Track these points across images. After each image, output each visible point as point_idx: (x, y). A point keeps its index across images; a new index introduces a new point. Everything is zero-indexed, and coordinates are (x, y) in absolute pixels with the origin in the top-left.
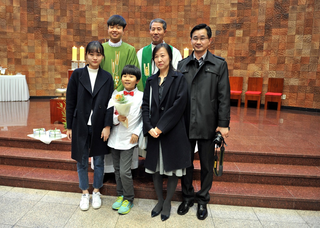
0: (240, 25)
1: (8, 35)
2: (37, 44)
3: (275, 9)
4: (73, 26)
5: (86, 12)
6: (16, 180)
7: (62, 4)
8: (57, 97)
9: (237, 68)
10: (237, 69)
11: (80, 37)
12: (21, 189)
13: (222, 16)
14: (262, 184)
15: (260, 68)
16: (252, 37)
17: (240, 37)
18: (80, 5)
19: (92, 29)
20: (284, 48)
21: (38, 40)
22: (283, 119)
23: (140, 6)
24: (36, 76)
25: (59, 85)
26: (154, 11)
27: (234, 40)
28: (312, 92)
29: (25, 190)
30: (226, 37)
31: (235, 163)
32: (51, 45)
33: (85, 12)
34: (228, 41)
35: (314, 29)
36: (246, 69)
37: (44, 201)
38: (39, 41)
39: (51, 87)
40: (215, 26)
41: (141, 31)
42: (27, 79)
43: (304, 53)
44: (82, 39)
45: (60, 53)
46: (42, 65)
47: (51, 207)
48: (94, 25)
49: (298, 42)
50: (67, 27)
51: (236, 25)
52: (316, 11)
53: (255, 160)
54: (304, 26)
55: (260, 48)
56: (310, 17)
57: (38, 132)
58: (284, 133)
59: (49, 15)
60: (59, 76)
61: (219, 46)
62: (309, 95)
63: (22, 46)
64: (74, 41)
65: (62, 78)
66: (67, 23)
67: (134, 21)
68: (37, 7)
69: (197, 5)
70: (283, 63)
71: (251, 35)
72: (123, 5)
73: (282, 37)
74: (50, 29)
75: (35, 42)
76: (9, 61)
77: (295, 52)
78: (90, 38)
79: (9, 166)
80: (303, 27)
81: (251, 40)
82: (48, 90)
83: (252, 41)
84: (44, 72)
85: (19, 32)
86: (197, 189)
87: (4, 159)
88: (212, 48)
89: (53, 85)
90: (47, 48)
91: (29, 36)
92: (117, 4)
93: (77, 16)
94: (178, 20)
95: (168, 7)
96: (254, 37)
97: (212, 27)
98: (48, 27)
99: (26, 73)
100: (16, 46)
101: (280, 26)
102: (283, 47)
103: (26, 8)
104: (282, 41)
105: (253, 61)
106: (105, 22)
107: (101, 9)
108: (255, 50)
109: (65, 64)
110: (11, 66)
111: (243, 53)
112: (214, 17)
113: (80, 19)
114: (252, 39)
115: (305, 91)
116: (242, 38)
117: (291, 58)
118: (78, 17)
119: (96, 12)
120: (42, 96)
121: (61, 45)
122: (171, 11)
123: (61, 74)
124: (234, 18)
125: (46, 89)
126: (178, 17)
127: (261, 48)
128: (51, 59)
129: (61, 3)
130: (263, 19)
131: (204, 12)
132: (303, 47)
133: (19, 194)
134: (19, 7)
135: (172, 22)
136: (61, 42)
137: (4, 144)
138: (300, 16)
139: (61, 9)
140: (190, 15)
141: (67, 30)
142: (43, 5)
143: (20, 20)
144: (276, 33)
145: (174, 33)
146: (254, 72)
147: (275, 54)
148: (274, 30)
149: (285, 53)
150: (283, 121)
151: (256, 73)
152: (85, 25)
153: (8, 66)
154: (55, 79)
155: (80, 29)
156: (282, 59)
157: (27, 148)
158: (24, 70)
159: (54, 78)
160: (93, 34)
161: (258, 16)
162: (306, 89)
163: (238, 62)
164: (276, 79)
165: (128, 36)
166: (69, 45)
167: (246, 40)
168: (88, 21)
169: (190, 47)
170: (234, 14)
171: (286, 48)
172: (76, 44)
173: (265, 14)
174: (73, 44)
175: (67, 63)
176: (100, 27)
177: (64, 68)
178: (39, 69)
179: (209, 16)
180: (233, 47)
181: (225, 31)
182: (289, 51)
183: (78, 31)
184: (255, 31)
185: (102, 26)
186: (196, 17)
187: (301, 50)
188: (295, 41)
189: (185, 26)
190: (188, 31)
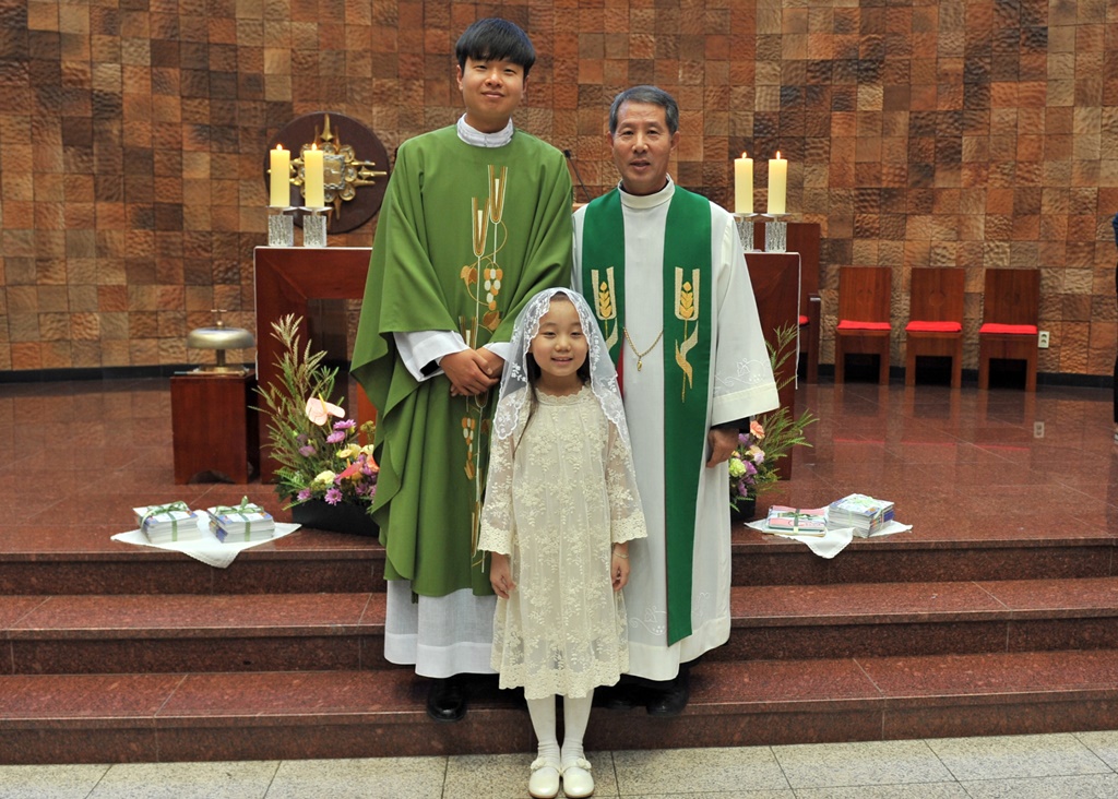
0: (873, 67)
2: (12, 134)
3: (998, 8)
4: (179, 55)
9: (868, 233)
10: (867, 237)
11: (210, 105)
13: (802, 29)
15: (953, 235)
16: (920, 112)
17: (874, 113)
19: (266, 72)
20: (1037, 155)
21: (14, 116)
22: (1042, 424)
24: (10, 280)
25: (118, 319)
27: (850, 125)
30: (821, 114)
32: (78, 139)
34: (830, 127)
36: (900, 236)
38: (19, 119)
39: (81, 328)
40: (779, 69)
43: (1108, 174)
44: (222, 113)
45: (122, 173)
46: (38, 230)
48: (273, 51)
49: (1084, 132)
50: (152, 58)
51: (856, 67)
54: (1105, 74)
55: (948, 156)
59: (69, 4)
60: (119, 279)
61: (794, 147)
64: (185, 119)
65: (132, 288)
66: (154, 43)
67: (451, 38)
70: (1034, 214)
71: (915, 105)
73: (1028, 113)
74: (74, 65)
77: (1074, 170)
78: (255, 108)
80: (1098, 78)
81: (914, 126)
82: (70, 341)
83: (918, 129)
84: (48, 260)
89: (90, 318)
90: (61, 151)
93: (195, 11)
94: (632, 42)
96: (924, 114)
97: (767, 73)
98: (65, 56)
101: (1017, 72)
102: (1033, 151)
104: (1029, 127)
105: (925, 205)
106: (322, 40)
108: (932, 164)
109: (144, 223)
111: (888, 174)
112: (774, 32)
113: (211, 25)
114: (919, 122)
116: (880, 117)
117: (1064, 194)
120: (38, 367)
121: (125, 141)
122: (602, 4)
123: (126, 269)
124: (849, 37)
125: (56, 337)
126: (628, 28)
127: (951, 156)
128: (81, 202)
130: (957, 43)
131: (733, 13)
132: (1101, 153)
135: (608, 50)
136: (125, 126)
138: (1086, 39)
140: (679, 23)
141: (152, 75)
144: (1004, 97)
146: (932, 248)
147: (1005, 177)
148: (997, 89)
149: (1040, 175)
150: (1042, 431)
151: (938, 251)
152: (232, 54)
154: (101, 291)
155: (213, 68)
156: (1032, 198)
159: (97, 286)
161: (938, 32)
163: (871, 210)
164: (1012, 271)
165: (424, 101)
166: (162, 140)
167: (895, 124)
168: (247, 36)
169: (683, 150)
170: (848, 24)
171: (1042, 157)
172: (196, 133)
173: (964, 27)
174: (181, 136)
175: (154, 216)
176: (301, 63)
177: (143, 239)
178: (26, 246)
179: (755, 28)
180: (848, 153)
181: (817, 90)
182: (1055, 165)
183: (203, 77)
184: (930, 92)
185: (310, 56)
186: (703, 33)
187: (1095, 161)
188: (1076, 131)
189: (661, 67)
190: (673, 88)
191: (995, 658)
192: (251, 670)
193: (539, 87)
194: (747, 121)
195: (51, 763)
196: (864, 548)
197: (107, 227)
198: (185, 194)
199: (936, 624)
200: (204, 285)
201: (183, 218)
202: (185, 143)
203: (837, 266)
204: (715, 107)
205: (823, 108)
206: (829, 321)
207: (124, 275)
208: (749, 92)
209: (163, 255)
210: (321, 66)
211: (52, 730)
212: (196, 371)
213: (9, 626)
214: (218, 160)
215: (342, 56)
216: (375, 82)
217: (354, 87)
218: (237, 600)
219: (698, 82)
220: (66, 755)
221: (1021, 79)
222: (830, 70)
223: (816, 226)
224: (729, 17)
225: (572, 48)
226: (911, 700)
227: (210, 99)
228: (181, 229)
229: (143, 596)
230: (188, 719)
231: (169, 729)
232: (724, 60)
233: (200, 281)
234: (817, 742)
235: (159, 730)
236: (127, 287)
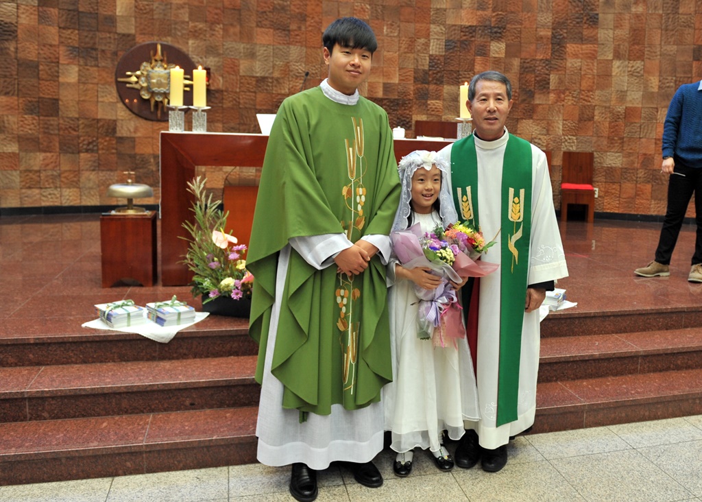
0: (499, 31)
11: (78, 34)
13: (458, 6)
15: (545, 131)
16: (526, 59)
17: (500, 58)
19: (117, 14)
20: (592, 87)
25: (12, 175)
27: (486, 65)
28: (649, 182)
30: (469, 57)
34: (474, 65)
35: (648, 49)
40: (444, 29)
41: (258, 29)
43: (631, 99)
44: (87, 40)
45: (16, 77)
48: (122, 1)
49: (618, 74)
51: (490, 31)
52: (650, 12)
54: (630, 42)
55: (542, 86)
56: (640, 25)
60: (13, 148)
61: (453, 77)
62: (642, 187)
64: (61, 43)
65: (22, 154)
70: (590, 120)
71: (523, 55)
73: (587, 62)
77: (613, 96)
78: (110, 38)
80: (626, 44)
81: (523, 67)
83: (525, 69)
88: (437, 80)
94: (356, 8)
96: (529, 60)
97: (437, 31)
101: (581, 39)
102: (591, 84)
104: (588, 71)
105: (529, 114)
108: (533, 90)
109: (32, 110)
112: (442, 7)
114: (525, 65)
115: (635, 178)
116: (503, 61)
117: (607, 109)
121: (19, 55)
123: (19, 141)
124: (486, 13)
127: (544, 85)
130: (548, 20)
132: (628, 87)
135: (341, 12)
136: (19, 45)
138: (620, 21)
141: (38, 12)
144: (574, 53)
146: (533, 139)
147: (574, 99)
148: (570, 47)
149: (593, 99)
151: (536, 141)
152: (94, 1)
155: (81, 10)
156: (589, 112)
160: (121, 28)
161: (537, 13)
162: (637, 174)
164: (578, 153)
165: (223, 38)
166: (45, 56)
167: (512, 66)
169: (386, 76)
170: (485, 5)
171: (595, 87)
172: (68, 52)
173: (552, 11)
174: (58, 53)
175: (39, 106)
176: (141, 9)
177: (31, 122)
179: (430, 4)
181: (467, 43)
182: (602, 93)
183: (74, 15)
184: (532, 48)
185: (147, 5)
186: (399, 5)
187: (624, 92)
188: (614, 74)
189: (373, 25)
190: (380, 37)
191: (634, 377)
192: (195, 409)
193: (296, 33)
194: (425, 59)
195: (70, 479)
196: (556, 317)
197: (5, 113)
198: (61, 92)
199: (602, 359)
200: (73, 153)
201: (59, 108)
202: (61, 58)
204: (406, 50)
205: (470, 54)
207: (17, 146)
208: (426, 43)
209: (45, 133)
210: (155, 12)
211: (71, 458)
212: (113, 213)
213: (25, 388)
214: (84, 71)
215: (169, 7)
216: (191, 24)
217: (176, 26)
218: (176, 363)
219: (396, 34)
220: (80, 473)
221: (584, 42)
225: (318, 9)
226: (600, 404)
227: (79, 30)
228: (57, 115)
229: (109, 364)
230: (167, 444)
231: (154, 451)
232: (411, 22)
233: (70, 150)
234: (549, 432)
235: (146, 452)
236: (18, 154)
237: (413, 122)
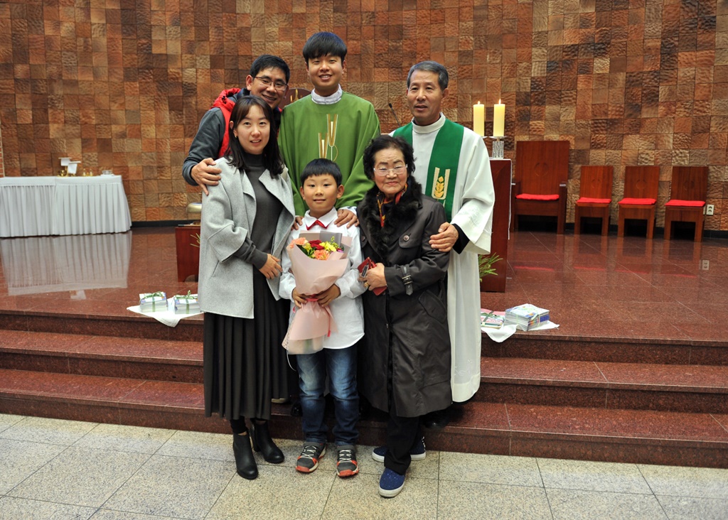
0: (603, 47)
1: (80, 86)
2: (145, 106)
3: (684, 6)
4: (224, 62)
5: (252, 29)
6: (103, 407)
7: (198, 13)
8: (191, 221)
9: (599, 146)
10: (599, 148)
12: (115, 427)
13: (560, 27)
14: (660, 411)
15: (653, 146)
16: (632, 73)
17: (604, 74)
18: (238, 14)
20: (708, 96)
21: (147, 97)
22: (708, 262)
23: (373, 13)
24: (145, 177)
25: (196, 196)
26: (404, 23)
27: (589, 82)
29: (123, 430)
30: (571, 76)
31: (595, 364)
32: (176, 107)
33: (250, 30)
34: (577, 84)
36: (620, 148)
37: (165, 454)
38: (149, 98)
39: (178, 200)
40: (546, 51)
41: (376, 69)
42: (126, 183)
46: (158, 152)
47: (181, 467)
50: (211, 64)
51: (593, 48)
53: (643, 355)
55: (650, 99)
57: (150, 300)
58: (711, 294)
59: (171, 40)
61: (555, 97)
63: (113, 110)
66: (212, 57)
67: (361, 45)
68: (143, 24)
69: (502, 5)
70: (704, 132)
71: (630, 69)
72: (334, 12)
73: (702, 70)
74: (174, 70)
75: (140, 102)
76: (86, 144)
79: (87, 376)
82: (173, 207)
83: (630, 83)
84: (163, 167)
85: (106, 79)
86: (508, 424)
87: (76, 361)
88: (539, 101)
89: (182, 196)
90: (168, 113)
91: (127, 88)
92: (320, 10)
93: (232, 39)
94: (461, 41)
95: (436, 11)
96: (635, 74)
97: (539, 54)
98: (169, 66)
99: (122, 171)
100: (101, 111)
101: (696, 45)
102: (705, 93)
103: (120, 26)
104: (703, 79)
105: (635, 128)
106: (294, 50)
107: (284, 22)
108: (640, 104)
110: (89, 156)
111: (612, 110)
112: (543, 30)
113: (239, 46)
114: (631, 79)
116: (607, 77)
117: (725, 119)
118: (234, 41)
119: (274, 30)
120: (158, 220)
121: (198, 107)
122: (444, 21)
124: (589, 30)
125: (167, 205)
126: (458, 33)
127: (652, 98)
128: (178, 138)
129: (195, 12)
130: (657, 30)
131: (519, 21)
133: (109, 438)
134: (103, 25)
135: (447, 46)
136: (198, 100)
137: (77, 329)
139: (196, 26)
140: (487, 28)
141: (211, 73)
142: (156, 17)
143: (106, 54)
144: (687, 61)
145: (451, 69)
146: (639, 154)
147: (686, 110)
148: (682, 56)
149: (709, 108)
151: (643, 156)
152: (250, 60)
153: (83, 157)
155: (240, 68)
156: (704, 123)
157: (127, 336)
158: (118, 164)
161: (645, 24)
163: (601, 132)
164: (691, 167)
165: (348, 79)
167: (617, 81)
168: (257, 50)
170: (588, 23)
171: (711, 97)
173: (661, 19)
178: (152, 160)
179: (532, 29)
180: (588, 99)
181: (569, 62)
182: (720, 102)
183: (236, 73)
184: (639, 60)
185: (289, 58)
186: (502, 33)
189: (477, 54)
190: (483, 65)
194: (527, 82)
203: (580, 166)
204: (508, 75)
205: (572, 73)
206: (574, 198)
208: (528, 66)
210: (294, 64)
212: (191, 224)
219: (498, 61)
221: (698, 49)
222: (577, 50)
223: (567, 143)
224: (516, 23)
225: (427, 46)
227: (239, 84)
232: (514, 48)
237: (516, 143)
